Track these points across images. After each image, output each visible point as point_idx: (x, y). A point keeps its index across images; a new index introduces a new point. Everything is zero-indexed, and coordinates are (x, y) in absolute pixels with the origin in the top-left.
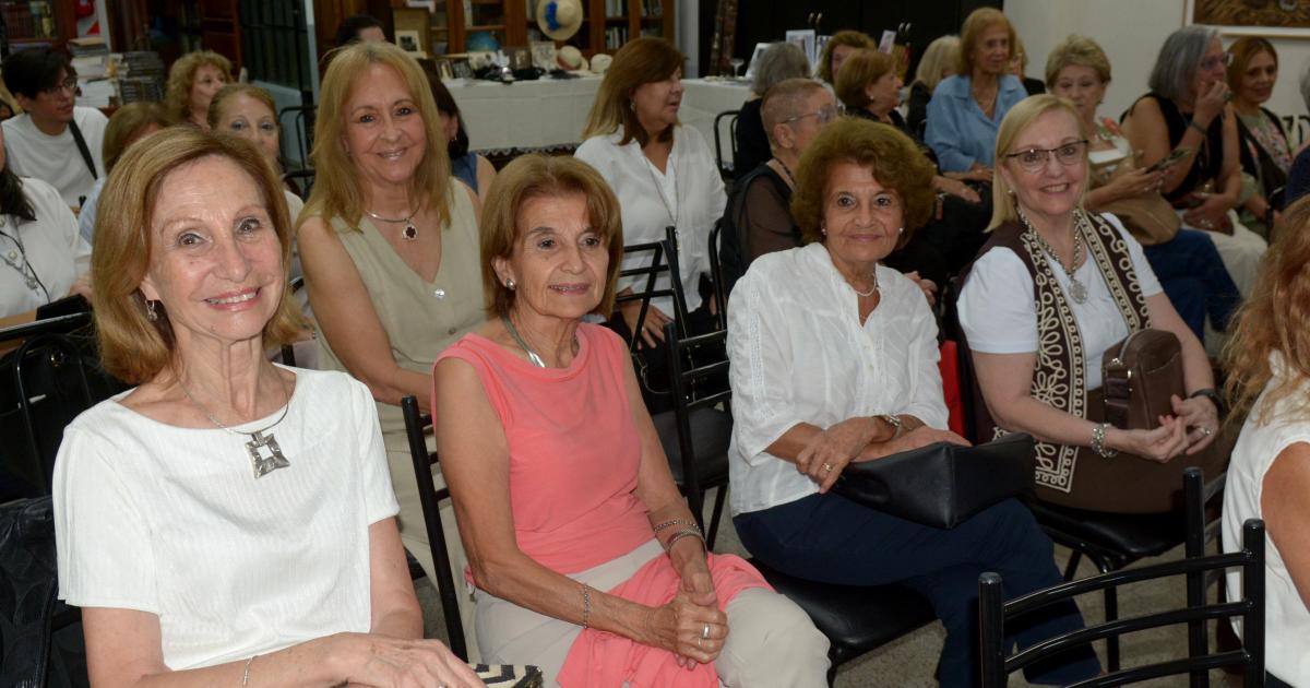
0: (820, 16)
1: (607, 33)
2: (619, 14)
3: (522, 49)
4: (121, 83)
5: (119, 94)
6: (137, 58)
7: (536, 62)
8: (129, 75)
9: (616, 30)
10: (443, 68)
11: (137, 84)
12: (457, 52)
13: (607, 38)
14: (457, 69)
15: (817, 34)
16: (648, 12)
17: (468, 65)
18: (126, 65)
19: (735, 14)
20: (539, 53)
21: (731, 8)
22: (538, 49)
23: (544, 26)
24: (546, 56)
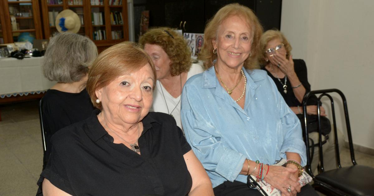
0: (185, 22)
1: (95, 33)
2: (102, 24)
3: (45, 41)
9: (100, 31)
12: (4, 43)
13: (96, 35)
15: (183, 32)
19: (148, 22)
23: (59, 29)
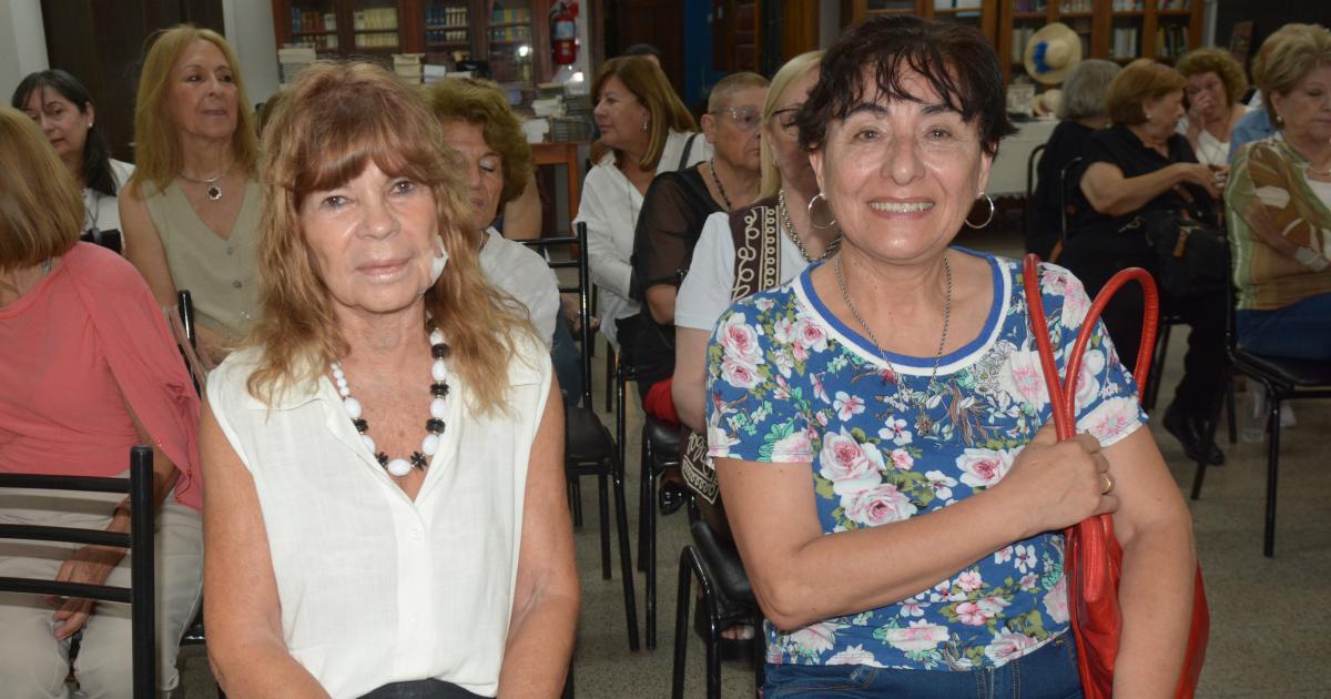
2: (1132, 54)
4: (554, 120)
7: (1011, 106)
11: (568, 122)
16: (1169, 52)
20: (1015, 97)
21: (1243, 42)
22: (1016, 93)
23: (1031, 68)
24: (1024, 100)
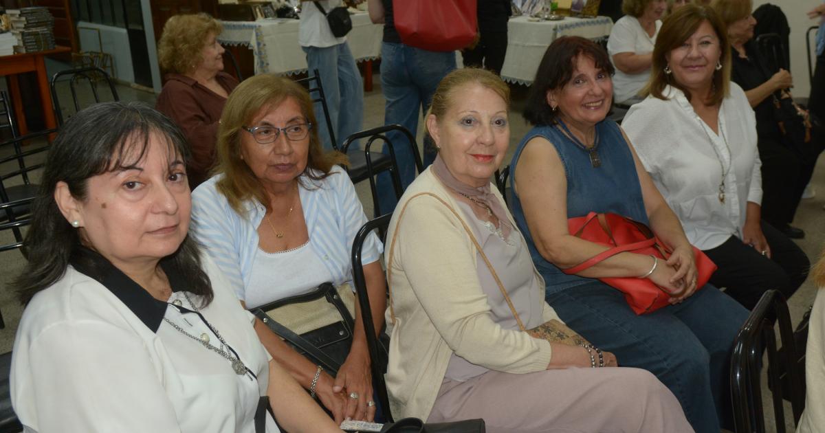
4: (23, 34)
5: (21, 44)
6: (32, 13)
8: (26, 27)
10: (257, 10)
11: (36, 34)
14: (266, 11)
17: (272, 7)
18: (23, 19)
